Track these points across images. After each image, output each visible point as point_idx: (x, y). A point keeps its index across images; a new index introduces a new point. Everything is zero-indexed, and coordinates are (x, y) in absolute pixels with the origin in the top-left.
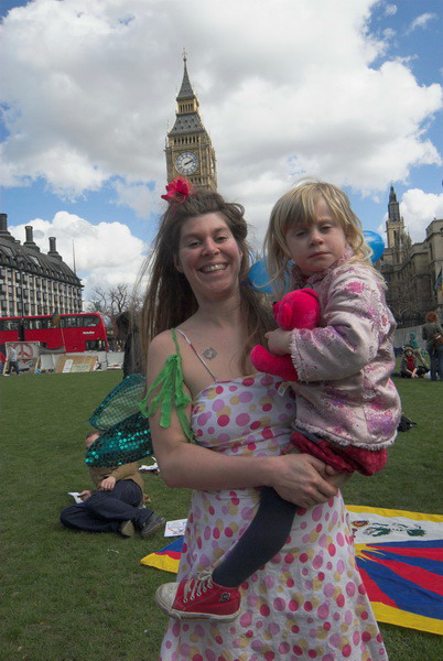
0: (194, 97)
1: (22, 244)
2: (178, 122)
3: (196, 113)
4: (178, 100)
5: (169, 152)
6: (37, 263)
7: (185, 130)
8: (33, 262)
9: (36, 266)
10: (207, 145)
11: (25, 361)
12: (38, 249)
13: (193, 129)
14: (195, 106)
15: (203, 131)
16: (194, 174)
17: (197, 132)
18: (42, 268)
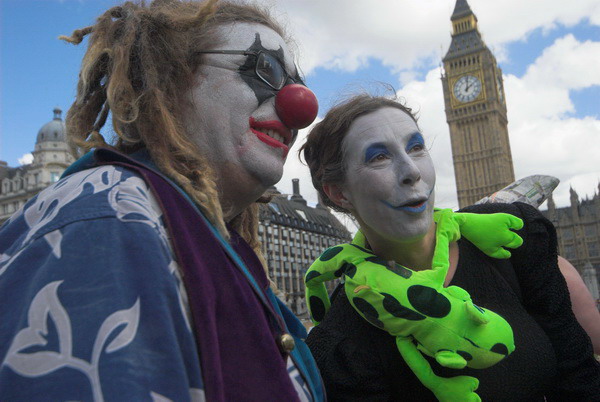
0: (471, 13)
1: (289, 198)
2: (453, 44)
3: (474, 30)
4: (453, 19)
6: (304, 217)
7: (463, 51)
8: (300, 216)
9: (303, 221)
10: (491, 65)
12: (305, 202)
13: (475, 48)
14: (473, 23)
16: (476, 100)
17: (476, 52)
18: (309, 222)
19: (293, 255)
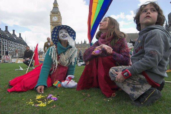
0: (57, 4)
1: (12, 34)
2: (53, 9)
3: (58, 8)
4: (53, 4)
5: (51, 16)
6: (16, 39)
7: (55, 11)
8: (14, 39)
9: (15, 40)
10: (60, 15)
11: (7, 60)
12: (16, 36)
13: (57, 11)
14: (57, 6)
15: (59, 12)
16: (56, 21)
17: (58, 12)
18: (17, 40)
19: (12, 47)
